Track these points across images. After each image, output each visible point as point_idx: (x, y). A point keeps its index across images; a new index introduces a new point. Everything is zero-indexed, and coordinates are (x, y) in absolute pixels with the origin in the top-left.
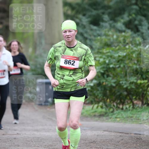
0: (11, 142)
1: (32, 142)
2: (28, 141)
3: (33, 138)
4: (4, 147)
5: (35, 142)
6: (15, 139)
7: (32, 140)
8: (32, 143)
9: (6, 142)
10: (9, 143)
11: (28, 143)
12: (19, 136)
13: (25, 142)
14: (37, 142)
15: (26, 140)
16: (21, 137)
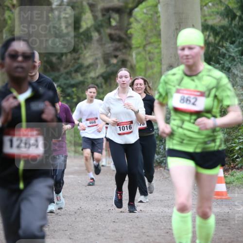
0: (131, 222)
1: (162, 222)
2: (157, 221)
3: (163, 217)
4: (123, 229)
5: (165, 222)
6: (138, 218)
7: (161, 220)
8: (161, 224)
9: (125, 222)
10: (129, 224)
11: (156, 223)
12: (143, 213)
13: (151, 222)
14: (168, 222)
15: (153, 220)
16: (146, 216)
